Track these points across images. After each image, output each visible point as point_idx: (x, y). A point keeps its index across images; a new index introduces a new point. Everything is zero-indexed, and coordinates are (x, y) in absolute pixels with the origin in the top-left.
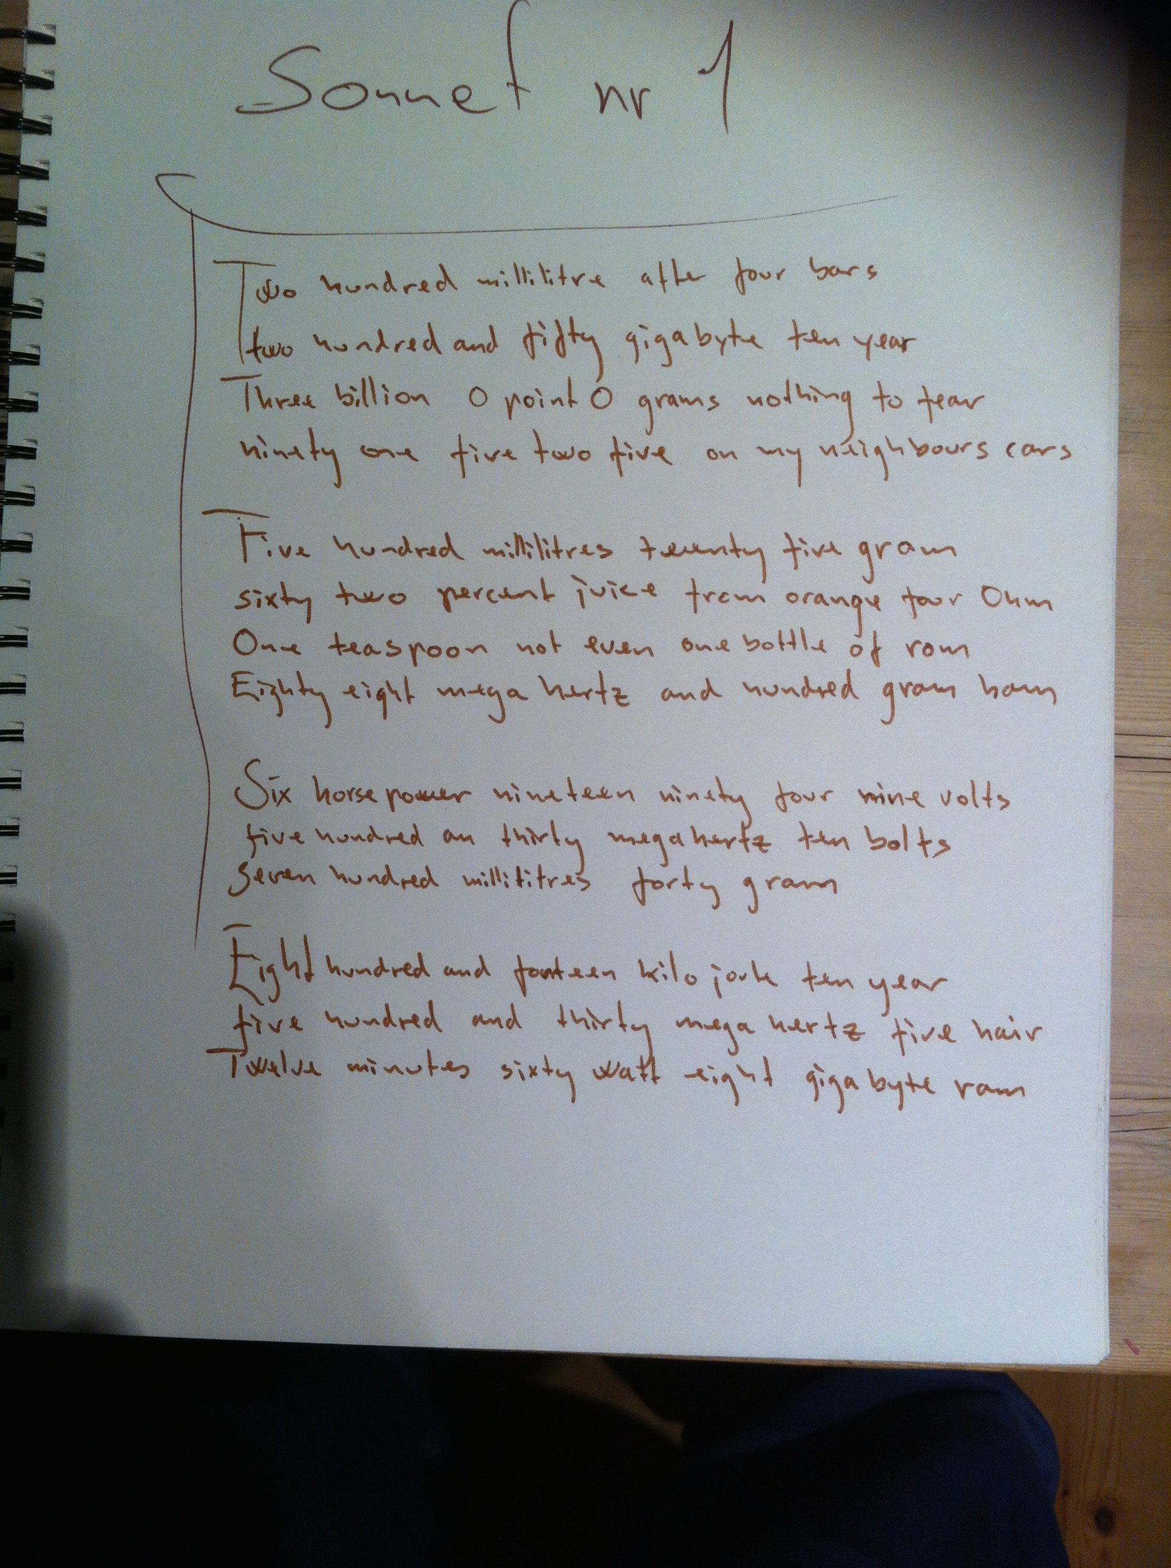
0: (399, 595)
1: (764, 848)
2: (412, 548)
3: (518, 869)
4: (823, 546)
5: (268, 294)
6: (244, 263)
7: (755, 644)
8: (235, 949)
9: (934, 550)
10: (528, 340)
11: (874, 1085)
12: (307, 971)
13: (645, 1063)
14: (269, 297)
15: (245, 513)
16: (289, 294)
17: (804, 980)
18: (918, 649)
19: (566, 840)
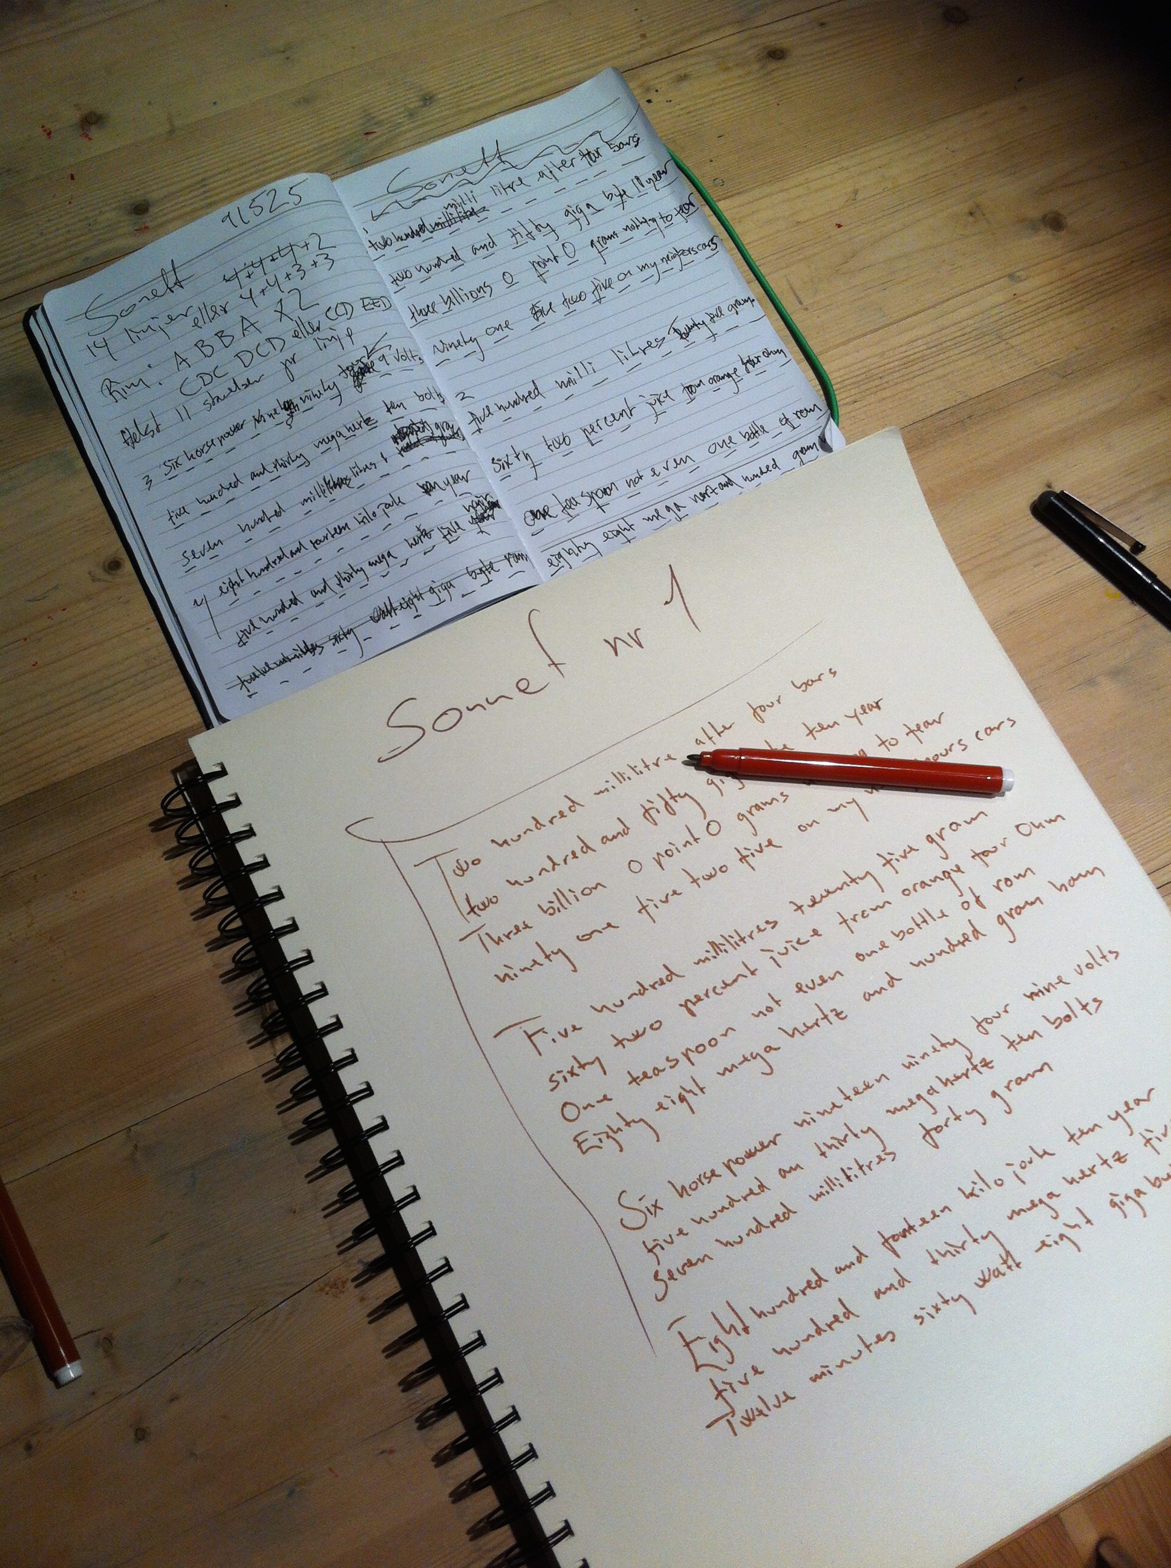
0: (656, 1022)
1: (990, 1065)
2: (647, 986)
3: (843, 1170)
4: (905, 851)
5: (462, 869)
6: (435, 857)
7: (902, 934)
8: (684, 1340)
9: (973, 819)
10: (647, 815)
11: (1154, 1185)
12: (743, 1327)
13: (1005, 1258)
14: (463, 871)
15: (523, 1022)
16: (475, 862)
17: (1069, 1141)
18: (1002, 885)
19: (862, 1131)
